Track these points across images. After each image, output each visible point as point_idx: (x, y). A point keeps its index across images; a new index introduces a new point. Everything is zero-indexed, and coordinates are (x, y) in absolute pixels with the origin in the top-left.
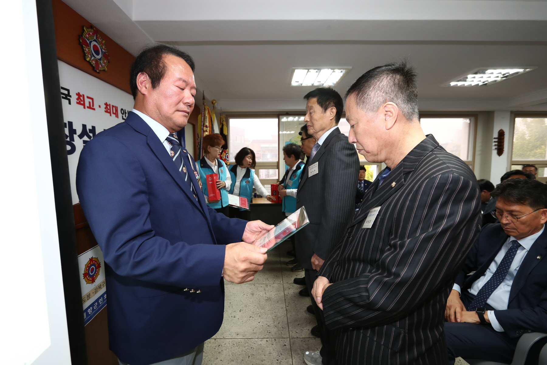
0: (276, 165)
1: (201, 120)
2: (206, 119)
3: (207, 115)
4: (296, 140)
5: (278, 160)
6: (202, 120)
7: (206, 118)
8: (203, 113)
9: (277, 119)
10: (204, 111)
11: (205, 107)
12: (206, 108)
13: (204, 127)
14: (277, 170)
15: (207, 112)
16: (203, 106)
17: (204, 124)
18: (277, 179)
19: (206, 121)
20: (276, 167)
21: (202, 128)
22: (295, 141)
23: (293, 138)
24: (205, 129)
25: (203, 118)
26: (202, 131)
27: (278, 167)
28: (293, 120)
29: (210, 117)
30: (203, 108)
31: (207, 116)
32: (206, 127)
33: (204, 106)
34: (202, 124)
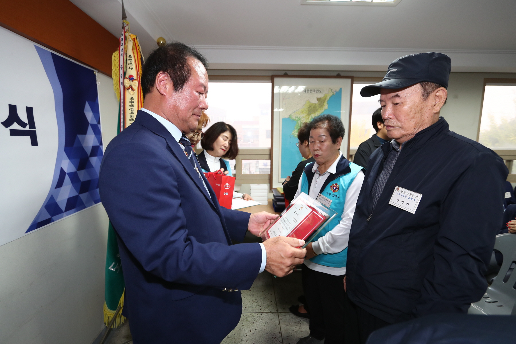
0: (268, 153)
1: (118, 64)
2: (128, 62)
3: (130, 52)
4: (299, 116)
5: (270, 147)
6: (121, 64)
7: (128, 58)
8: (122, 47)
9: (270, 84)
10: (125, 44)
11: (127, 34)
12: (128, 37)
13: (124, 77)
14: (269, 161)
15: (130, 45)
16: (123, 33)
17: (125, 73)
18: (269, 174)
19: (128, 66)
20: (268, 157)
21: (121, 80)
22: (297, 118)
23: (294, 112)
24: (127, 83)
25: (122, 58)
26: (122, 87)
27: (271, 157)
28: (288, 90)
29: (139, 58)
30: (123, 37)
31: (132, 56)
32: (131, 78)
33: (125, 32)
34: (121, 72)
